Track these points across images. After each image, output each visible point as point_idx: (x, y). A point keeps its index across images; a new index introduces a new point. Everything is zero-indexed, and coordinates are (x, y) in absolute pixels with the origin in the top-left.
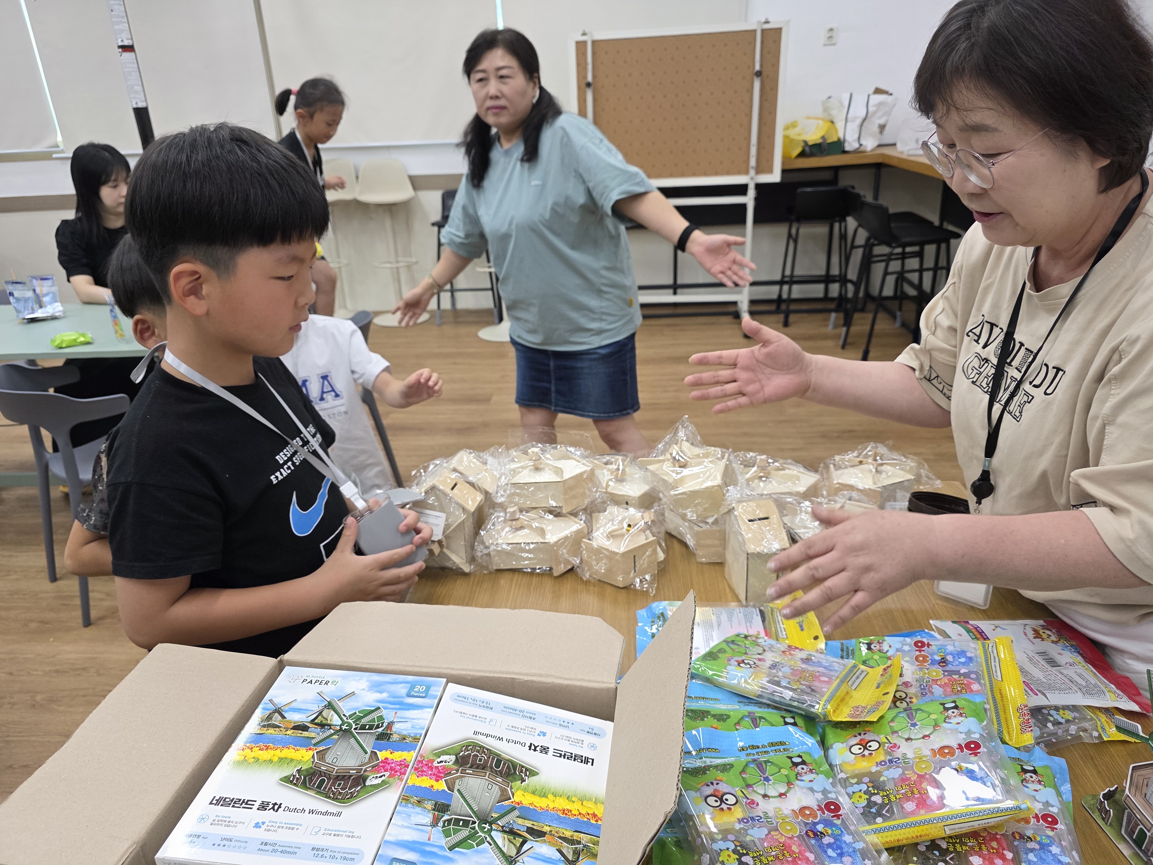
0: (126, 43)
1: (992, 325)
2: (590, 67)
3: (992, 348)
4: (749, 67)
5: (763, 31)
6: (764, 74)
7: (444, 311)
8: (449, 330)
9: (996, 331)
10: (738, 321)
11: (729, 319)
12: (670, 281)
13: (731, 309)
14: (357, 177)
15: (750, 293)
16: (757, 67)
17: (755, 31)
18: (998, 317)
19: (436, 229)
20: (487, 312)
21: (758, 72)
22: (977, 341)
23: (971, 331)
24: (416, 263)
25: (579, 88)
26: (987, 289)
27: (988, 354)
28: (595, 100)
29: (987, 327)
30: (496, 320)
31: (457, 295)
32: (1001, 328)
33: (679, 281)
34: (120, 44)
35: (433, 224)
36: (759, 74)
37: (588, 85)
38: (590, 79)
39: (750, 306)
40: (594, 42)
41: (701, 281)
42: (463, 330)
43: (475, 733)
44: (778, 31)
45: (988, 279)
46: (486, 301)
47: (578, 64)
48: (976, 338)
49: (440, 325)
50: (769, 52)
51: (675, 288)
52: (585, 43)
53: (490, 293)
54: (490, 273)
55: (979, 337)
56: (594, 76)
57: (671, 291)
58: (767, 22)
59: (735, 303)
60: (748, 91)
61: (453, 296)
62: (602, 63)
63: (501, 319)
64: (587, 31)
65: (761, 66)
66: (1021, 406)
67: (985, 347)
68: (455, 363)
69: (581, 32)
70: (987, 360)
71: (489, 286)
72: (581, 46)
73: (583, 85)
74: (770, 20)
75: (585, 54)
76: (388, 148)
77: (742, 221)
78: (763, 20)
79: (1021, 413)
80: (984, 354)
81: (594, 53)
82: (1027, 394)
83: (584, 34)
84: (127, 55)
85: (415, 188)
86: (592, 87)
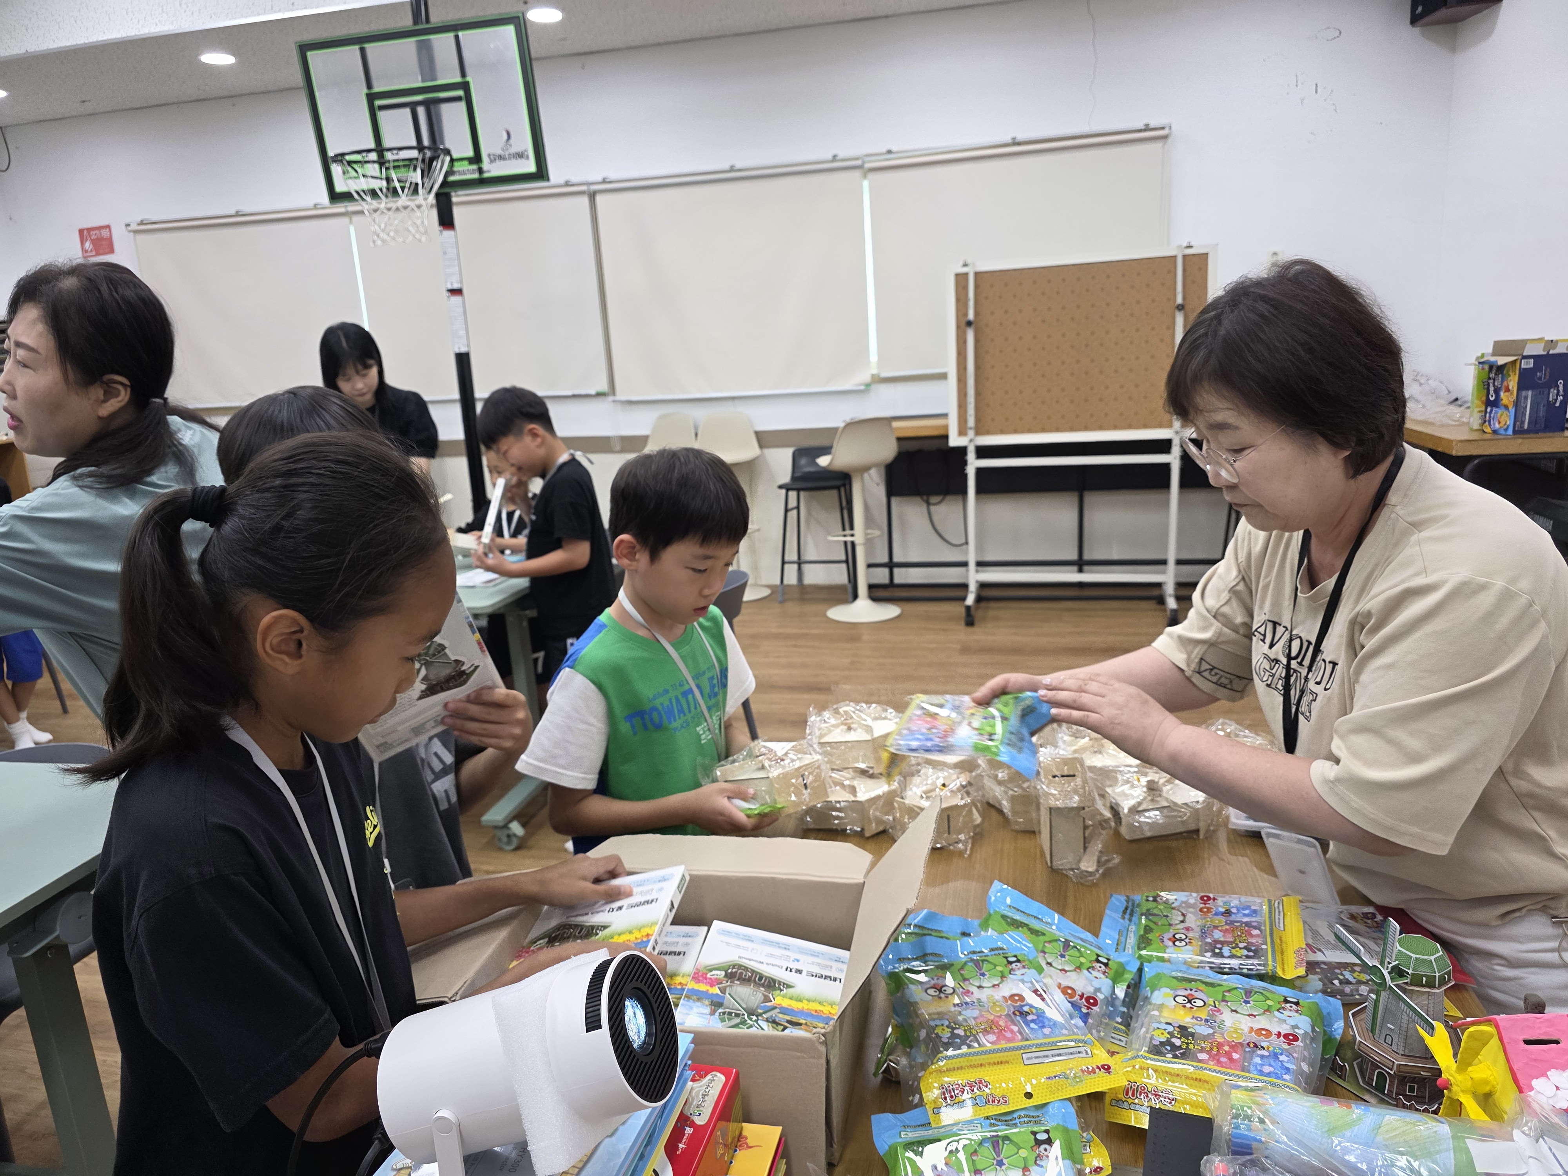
0: (456, 286)
1: (1275, 624)
2: (971, 304)
3: (1279, 647)
4: (1169, 300)
5: (1185, 257)
6: (1187, 307)
7: (789, 586)
8: (793, 608)
9: (1280, 630)
10: (1162, 607)
11: (1152, 604)
12: (1074, 556)
13: (1155, 592)
14: (696, 435)
15: (1176, 575)
16: (1179, 300)
17: (1175, 257)
18: (1280, 615)
19: (784, 491)
20: (840, 588)
21: (1179, 305)
22: (1263, 641)
23: (1256, 630)
24: (758, 530)
25: (958, 327)
26: (1266, 587)
27: (1277, 653)
28: (977, 341)
29: (1270, 626)
30: (850, 596)
31: (806, 568)
32: (1284, 627)
33: (1086, 557)
34: (450, 287)
35: (781, 487)
36: (1181, 308)
37: (969, 324)
38: (971, 316)
39: (1176, 589)
40: (977, 274)
41: (1116, 557)
42: (811, 608)
43: (740, 957)
44: (1204, 257)
45: (1266, 577)
46: (838, 575)
47: (958, 300)
48: (1262, 637)
49: (782, 602)
50: (1193, 282)
51: (1081, 564)
52: (966, 275)
53: (844, 566)
54: (845, 543)
55: (1264, 635)
56: (977, 314)
57: (1075, 568)
58: (1190, 247)
59: (1159, 585)
60: (1168, 328)
61: (799, 569)
62: (987, 298)
63: (855, 596)
64: (969, 261)
65: (1184, 298)
66: (1309, 705)
67: (1271, 646)
68: (795, 646)
69: (961, 263)
70: (1277, 661)
71: (843, 558)
72: (961, 279)
73: (963, 324)
74: (1192, 244)
75: (965, 288)
76: (733, 398)
77: (1166, 485)
78: (1185, 244)
79: (1310, 712)
80: (1272, 654)
81: (977, 287)
82: (1312, 692)
83: (965, 265)
84: (456, 299)
85: (761, 446)
86: (973, 326)
